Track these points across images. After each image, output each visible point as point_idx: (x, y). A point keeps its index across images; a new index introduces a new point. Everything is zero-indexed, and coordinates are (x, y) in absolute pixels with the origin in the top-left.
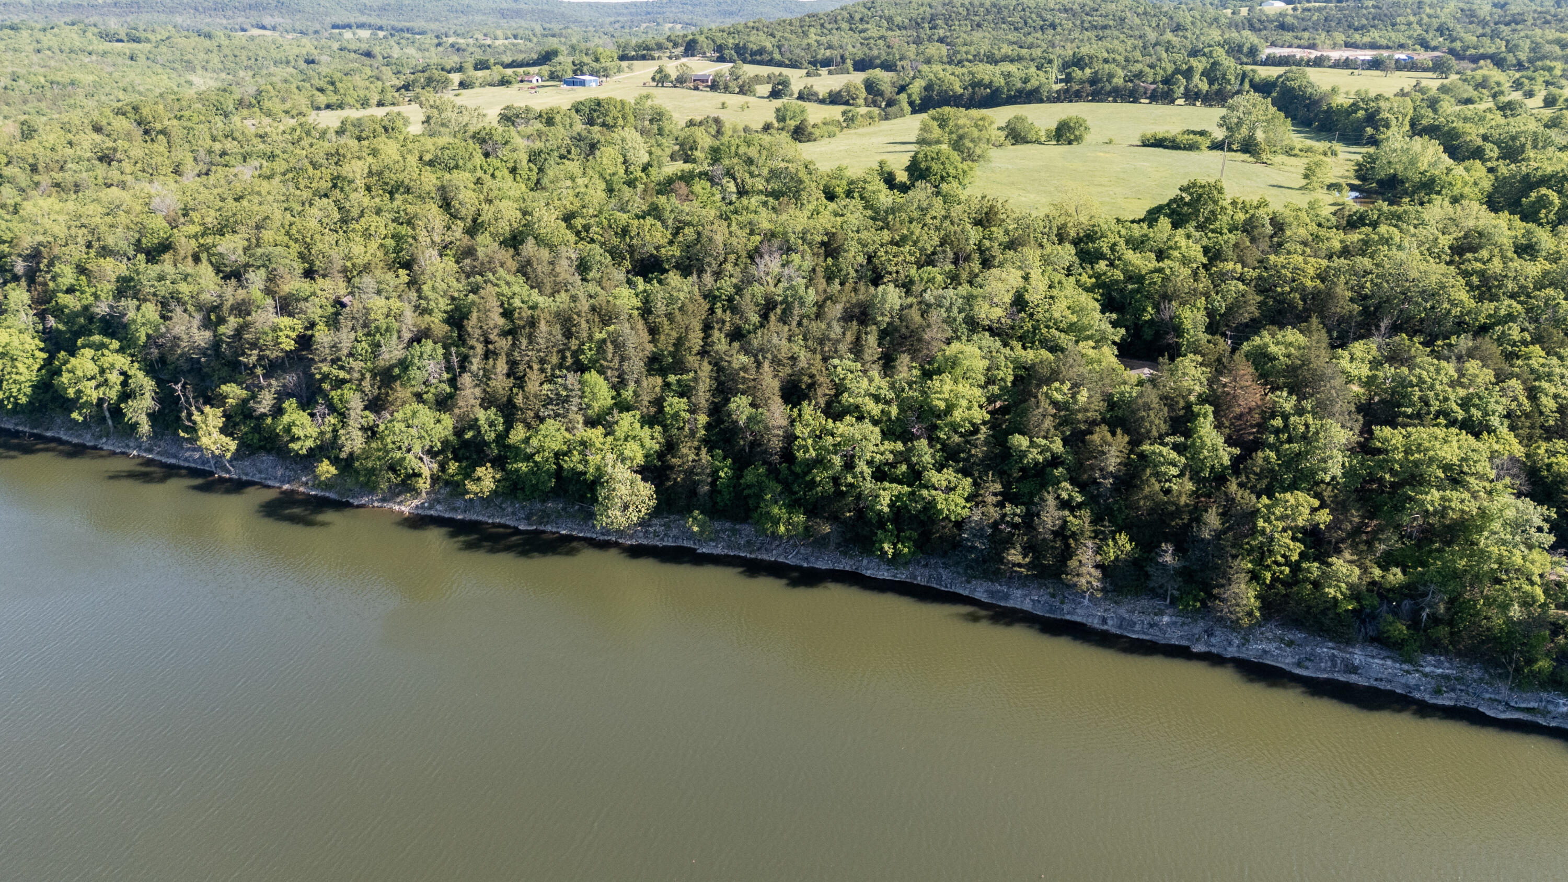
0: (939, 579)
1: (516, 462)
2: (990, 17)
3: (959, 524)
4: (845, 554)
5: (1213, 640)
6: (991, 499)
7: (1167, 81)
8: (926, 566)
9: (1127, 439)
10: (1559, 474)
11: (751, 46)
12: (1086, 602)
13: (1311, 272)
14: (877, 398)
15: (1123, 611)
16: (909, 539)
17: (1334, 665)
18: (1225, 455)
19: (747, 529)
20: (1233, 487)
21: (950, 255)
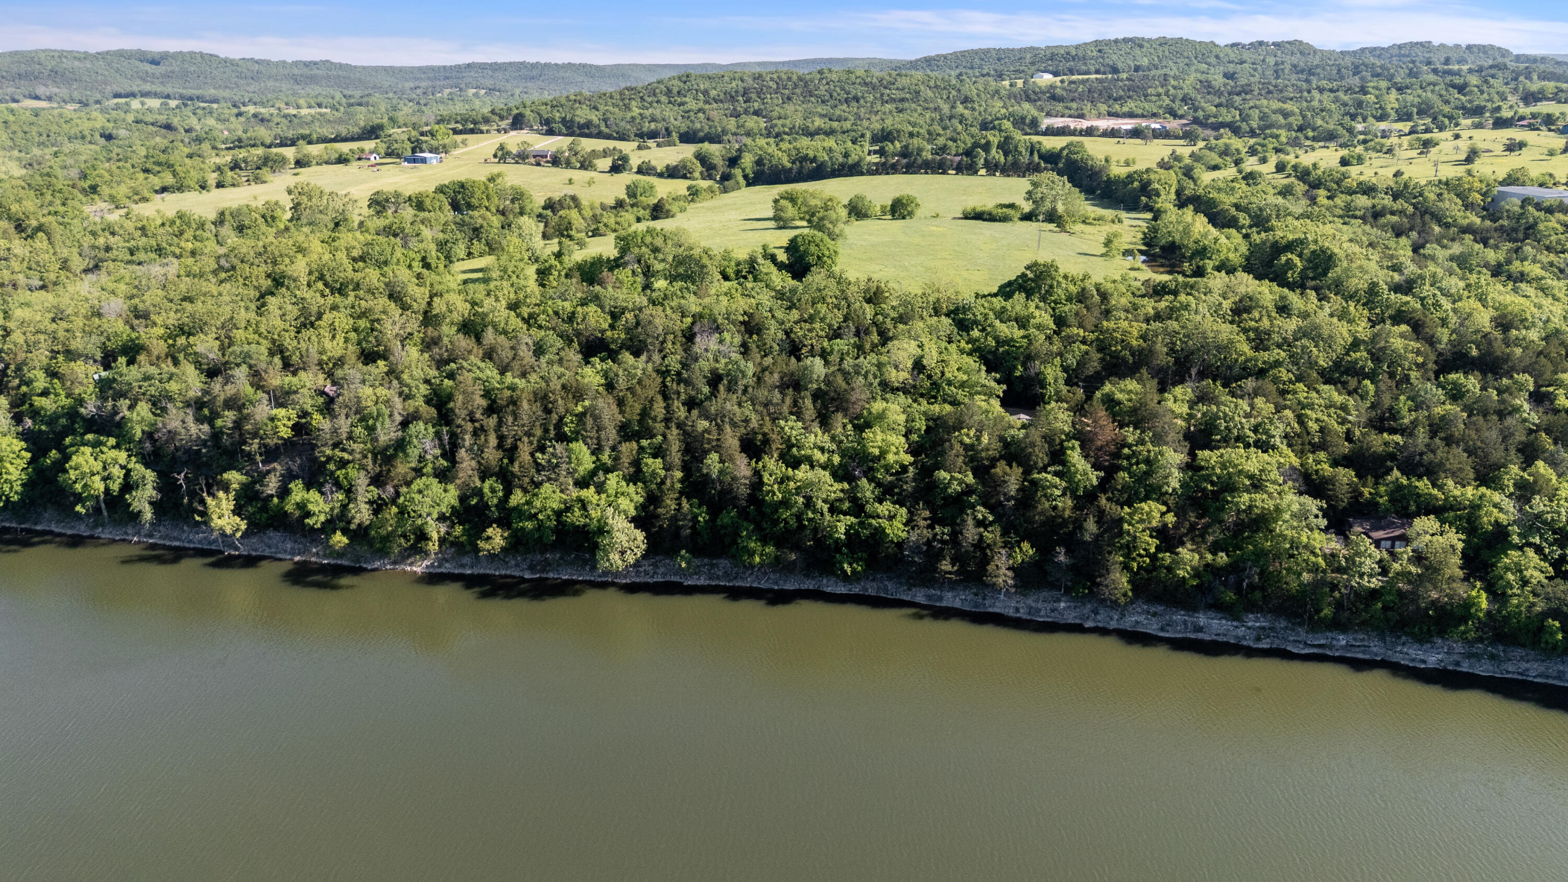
0: (886, 590)
1: (521, 521)
2: (798, 91)
3: (900, 545)
4: (807, 576)
5: (1099, 617)
6: (922, 523)
7: (968, 153)
8: (873, 580)
9: (1021, 470)
10: (1324, 477)
11: (577, 119)
12: (1002, 597)
13: (1135, 333)
14: (822, 450)
15: (1030, 602)
16: (861, 559)
17: (1186, 628)
18: (1094, 477)
19: (724, 563)
20: (1103, 501)
21: (853, 329)
